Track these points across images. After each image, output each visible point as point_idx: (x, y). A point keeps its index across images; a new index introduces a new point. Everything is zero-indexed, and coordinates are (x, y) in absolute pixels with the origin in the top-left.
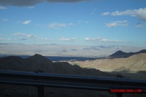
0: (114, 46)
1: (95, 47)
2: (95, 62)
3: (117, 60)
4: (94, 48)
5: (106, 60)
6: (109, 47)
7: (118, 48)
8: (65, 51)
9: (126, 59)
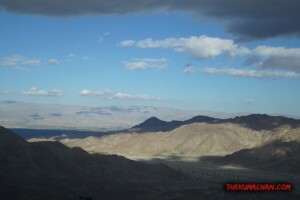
0: (138, 109)
1: (99, 108)
2: (105, 139)
3: (150, 136)
4: (99, 111)
5: (129, 135)
6: (130, 110)
7: (146, 112)
8: (36, 116)
9: (167, 134)
